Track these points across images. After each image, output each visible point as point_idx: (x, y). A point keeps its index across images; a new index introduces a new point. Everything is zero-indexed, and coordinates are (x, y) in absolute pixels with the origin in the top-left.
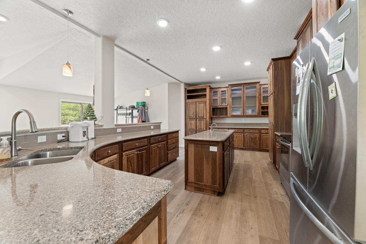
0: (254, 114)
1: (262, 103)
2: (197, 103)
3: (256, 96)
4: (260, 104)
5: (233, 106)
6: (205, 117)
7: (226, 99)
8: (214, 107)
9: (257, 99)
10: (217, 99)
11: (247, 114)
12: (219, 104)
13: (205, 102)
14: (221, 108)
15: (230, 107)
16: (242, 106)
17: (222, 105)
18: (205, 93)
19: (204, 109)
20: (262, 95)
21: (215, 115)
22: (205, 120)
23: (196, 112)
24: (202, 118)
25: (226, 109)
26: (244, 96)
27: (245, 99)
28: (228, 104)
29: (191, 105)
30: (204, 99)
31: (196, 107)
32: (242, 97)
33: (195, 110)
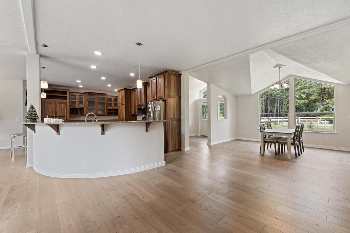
0: (103, 114)
1: (108, 107)
2: (57, 103)
3: (105, 102)
4: (107, 107)
5: (89, 108)
6: (66, 116)
7: (83, 102)
8: (72, 108)
9: (106, 104)
10: (75, 101)
11: (99, 114)
12: (77, 105)
13: (66, 104)
14: (78, 108)
15: (87, 108)
16: (95, 107)
17: (80, 106)
18: (66, 96)
19: (64, 109)
20: (108, 102)
21: (74, 114)
22: (65, 118)
23: (56, 111)
24: (62, 117)
25: (83, 109)
26: (98, 101)
27: (98, 104)
28: (84, 106)
29: (49, 104)
30: (64, 101)
31: (56, 106)
32: (96, 102)
33: (54, 109)
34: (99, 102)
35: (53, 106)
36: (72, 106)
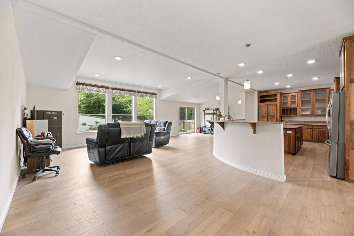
0: (324, 113)
2: (269, 105)
5: (302, 107)
6: (276, 116)
7: (295, 101)
8: (284, 108)
10: (287, 102)
11: (317, 114)
12: (288, 106)
13: (276, 105)
14: (290, 109)
15: (300, 108)
16: (310, 106)
17: (292, 106)
18: (276, 98)
19: (275, 110)
21: (285, 114)
22: (276, 118)
23: (268, 112)
24: (273, 117)
25: (296, 109)
26: (314, 99)
27: (314, 102)
28: (297, 106)
29: (263, 107)
30: (275, 103)
31: (268, 108)
32: (312, 100)
33: (267, 111)
34: (316, 100)
35: (266, 108)
36: (284, 107)
